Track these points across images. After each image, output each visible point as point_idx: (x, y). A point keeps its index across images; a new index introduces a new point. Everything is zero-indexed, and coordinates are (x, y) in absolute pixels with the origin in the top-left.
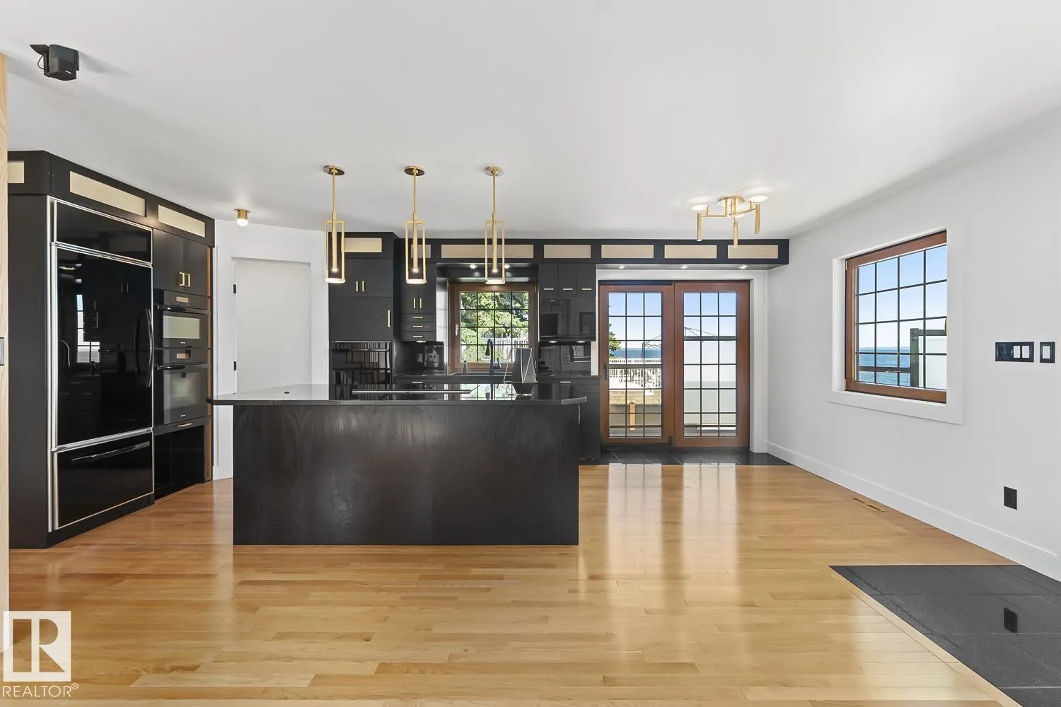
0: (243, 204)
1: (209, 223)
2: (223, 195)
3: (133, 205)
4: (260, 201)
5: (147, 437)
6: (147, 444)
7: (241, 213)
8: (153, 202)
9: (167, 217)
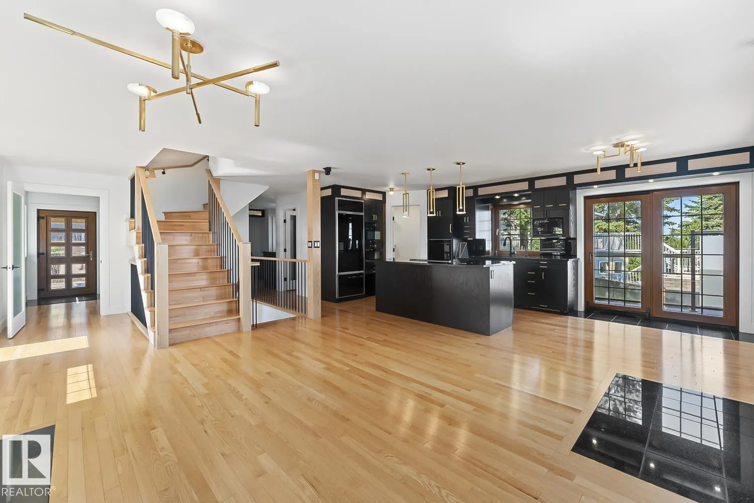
0: (392, 186)
1: (384, 194)
2: (385, 185)
3: (358, 194)
4: (397, 185)
5: (362, 274)
6: (362, 276)
7: (392, 190)
8: (364, 191)
9: (369, 196)
